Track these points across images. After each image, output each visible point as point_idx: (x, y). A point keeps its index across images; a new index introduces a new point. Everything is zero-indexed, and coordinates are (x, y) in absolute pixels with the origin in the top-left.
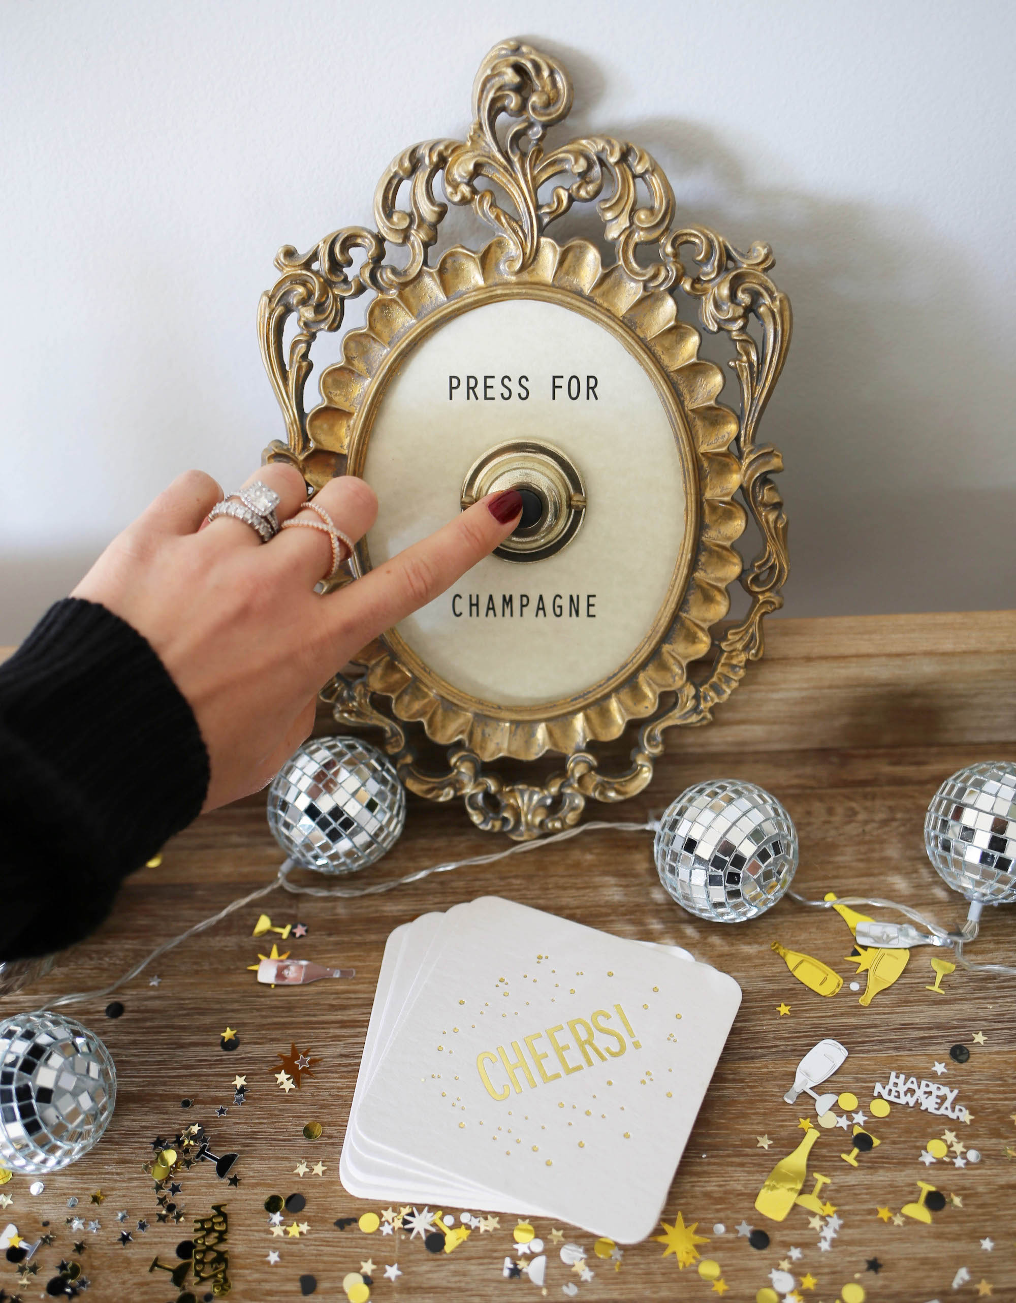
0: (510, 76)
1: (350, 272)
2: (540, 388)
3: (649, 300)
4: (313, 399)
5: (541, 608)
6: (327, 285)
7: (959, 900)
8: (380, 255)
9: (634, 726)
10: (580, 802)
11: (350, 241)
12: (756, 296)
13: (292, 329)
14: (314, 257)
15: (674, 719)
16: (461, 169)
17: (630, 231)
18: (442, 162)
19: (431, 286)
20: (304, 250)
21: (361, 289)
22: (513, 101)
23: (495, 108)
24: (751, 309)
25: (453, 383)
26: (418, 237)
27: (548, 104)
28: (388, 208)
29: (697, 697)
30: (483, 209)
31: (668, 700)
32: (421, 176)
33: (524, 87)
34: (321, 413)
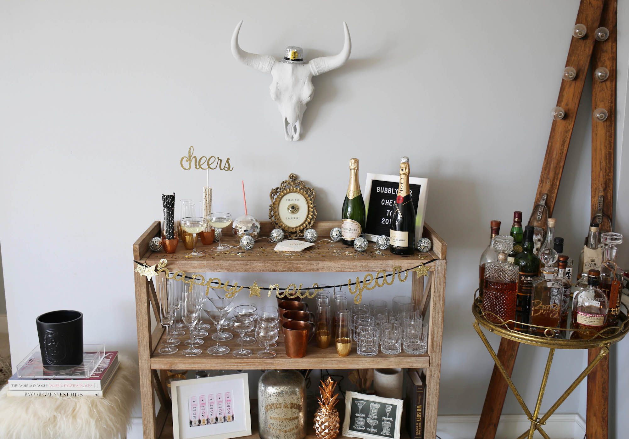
0: (292, 175)
1: (278, 191)
2: (294, 200)
3: (304, 192)
4: (274, 200)
5: (295, 218)
6: (276, 191)
7: (333, 241)
8: (280, 189)
9: (304, 229)
10: (298, 235)
11: (278, 188)
12: (313, 192)
13: (273, 195)
14: (275, 189)
15: (307, 228)
16: (288, 182)
17: (302, 187)
18: (286, 182)
19: (285, 191)
20: (274, 189)
21: (279, 192)
22: (292, 178)
23: (290, 178)
24: (312, 193)
25: (287, 200)
26: (284, 188)
27: (295, 178)
28: (281, 185)
29: (309, 225)
30: (289, 186)
31: (306, 226)
32: (284, 183)
33: (293, 176)
34: (275, 202)
